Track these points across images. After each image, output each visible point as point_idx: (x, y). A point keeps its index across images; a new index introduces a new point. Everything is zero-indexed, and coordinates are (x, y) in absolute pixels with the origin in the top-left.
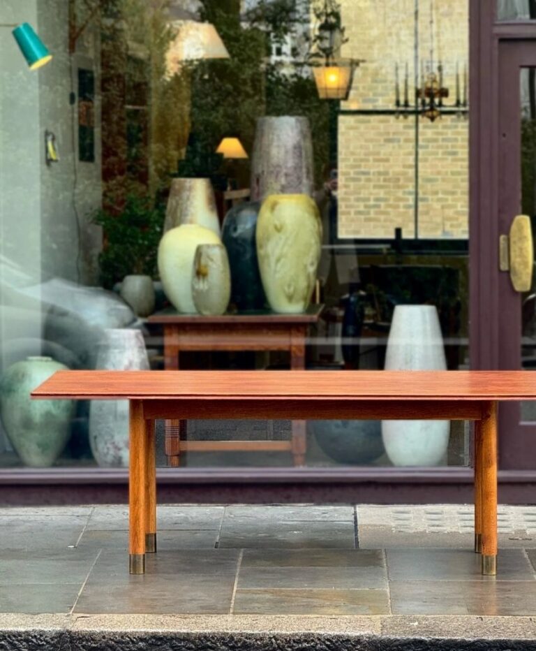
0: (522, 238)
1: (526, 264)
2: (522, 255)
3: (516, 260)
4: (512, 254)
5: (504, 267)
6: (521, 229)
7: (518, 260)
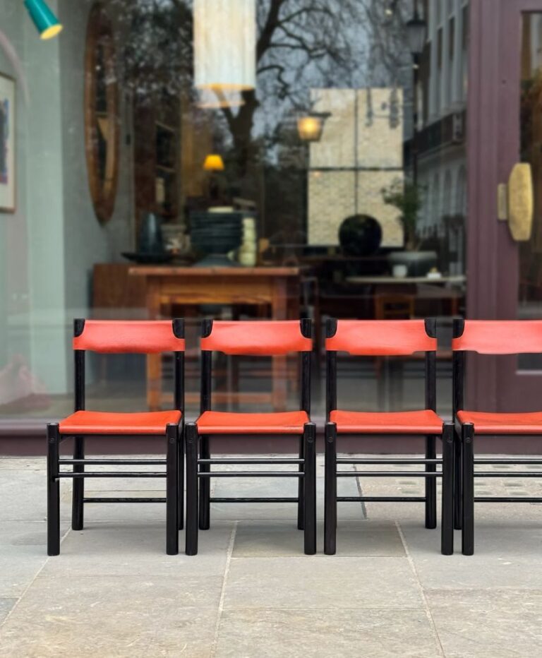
0: (522, 187)
1: (525, 212)
2: (522, 204)
3: (515, 209)
4: (512, 203)
5: (502, 215)
6: (520, 177)
7: (517, 208)
